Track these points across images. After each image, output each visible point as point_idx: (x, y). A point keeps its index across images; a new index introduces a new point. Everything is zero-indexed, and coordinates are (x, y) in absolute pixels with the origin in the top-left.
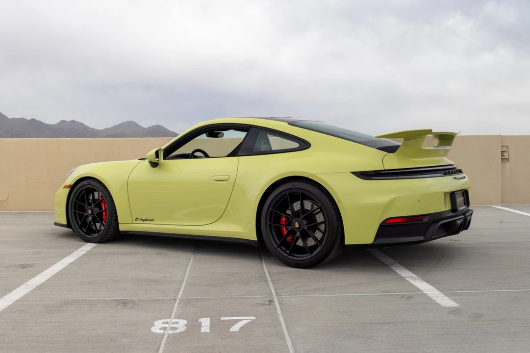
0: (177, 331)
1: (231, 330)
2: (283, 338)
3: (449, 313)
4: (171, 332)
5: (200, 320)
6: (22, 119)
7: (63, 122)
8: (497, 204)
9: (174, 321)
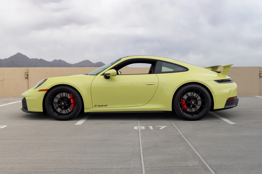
0: (142, 129)
1: (160, 129)
2: (177, 130)
3: (232, 126)
4: (141, 129)
5: (149, 127)
6: (36, 59)
7: (55, 60)
8: (257, 95)
9: (140, 127)
